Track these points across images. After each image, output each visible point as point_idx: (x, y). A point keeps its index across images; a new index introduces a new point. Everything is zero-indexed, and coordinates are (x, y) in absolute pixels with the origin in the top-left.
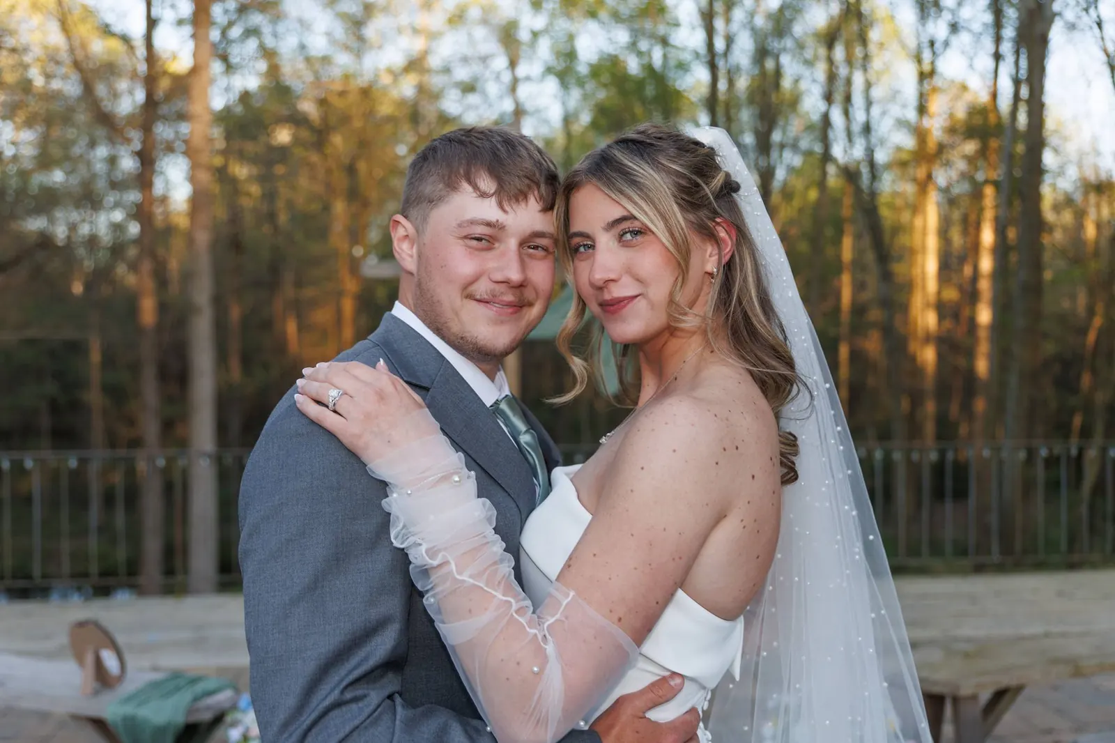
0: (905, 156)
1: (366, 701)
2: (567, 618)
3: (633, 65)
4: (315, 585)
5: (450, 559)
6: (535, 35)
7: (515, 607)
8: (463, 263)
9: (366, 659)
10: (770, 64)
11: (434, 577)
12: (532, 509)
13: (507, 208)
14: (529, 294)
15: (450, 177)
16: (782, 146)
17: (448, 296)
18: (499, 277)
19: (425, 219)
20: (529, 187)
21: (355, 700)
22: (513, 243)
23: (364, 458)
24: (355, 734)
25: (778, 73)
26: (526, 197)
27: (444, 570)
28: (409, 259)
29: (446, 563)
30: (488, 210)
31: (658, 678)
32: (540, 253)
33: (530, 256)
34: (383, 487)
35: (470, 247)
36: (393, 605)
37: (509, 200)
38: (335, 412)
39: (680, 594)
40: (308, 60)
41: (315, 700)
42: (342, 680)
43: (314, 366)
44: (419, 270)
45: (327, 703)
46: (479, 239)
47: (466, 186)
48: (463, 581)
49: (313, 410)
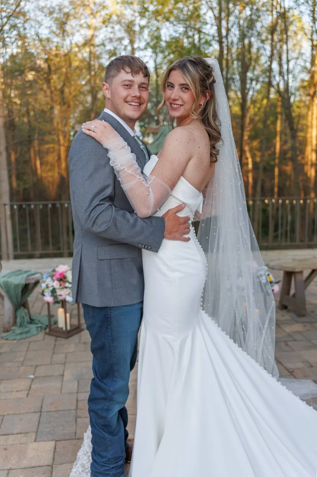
0: (306, 84)
1: (105, 205)
2: (153, 182)
3: (186, 42)
4: (91, 176)
5: (125, 168)
6: (142, 28)
7: (142, 179)
8: (124, 93)
9: (104, 194)
10: (246, 41)
11: (121, 173)
12: (145, 164)
13: (134, 76)
14: (142, 100)
15: (118, 69)
16: (252, 80)
17: (120, 102)
18: (134, 95)
19: (112, 82)
20: (140, 70)
21: (102, 204)
22: (136, 86)
23: (102, 143)
24: (103, 212)
25: (250, 45)
26: (139, 73)
27: (124, 170)
28: (108, 94)
29: (125, 169)
30: (129, 77)
31: (179, 205)
32: (144, 89)
33: (142, 90)
34: (107, 150)
35: (125, 88)
36: (110, 181)
37: (135, 74)
38: (93, 132)
39: (182, 178)
40: (41, 40)
41: (93, 204)
42: (99, 199)
43: (85, 123)
44: (111, 97)
45: (96, 204)
46: (127, 86)
47: (122, 71)
48: (129, 173)
49: (88, 132)
